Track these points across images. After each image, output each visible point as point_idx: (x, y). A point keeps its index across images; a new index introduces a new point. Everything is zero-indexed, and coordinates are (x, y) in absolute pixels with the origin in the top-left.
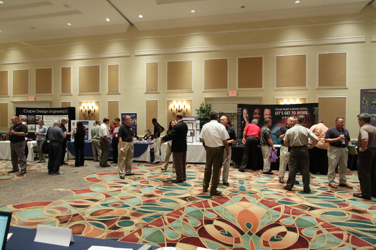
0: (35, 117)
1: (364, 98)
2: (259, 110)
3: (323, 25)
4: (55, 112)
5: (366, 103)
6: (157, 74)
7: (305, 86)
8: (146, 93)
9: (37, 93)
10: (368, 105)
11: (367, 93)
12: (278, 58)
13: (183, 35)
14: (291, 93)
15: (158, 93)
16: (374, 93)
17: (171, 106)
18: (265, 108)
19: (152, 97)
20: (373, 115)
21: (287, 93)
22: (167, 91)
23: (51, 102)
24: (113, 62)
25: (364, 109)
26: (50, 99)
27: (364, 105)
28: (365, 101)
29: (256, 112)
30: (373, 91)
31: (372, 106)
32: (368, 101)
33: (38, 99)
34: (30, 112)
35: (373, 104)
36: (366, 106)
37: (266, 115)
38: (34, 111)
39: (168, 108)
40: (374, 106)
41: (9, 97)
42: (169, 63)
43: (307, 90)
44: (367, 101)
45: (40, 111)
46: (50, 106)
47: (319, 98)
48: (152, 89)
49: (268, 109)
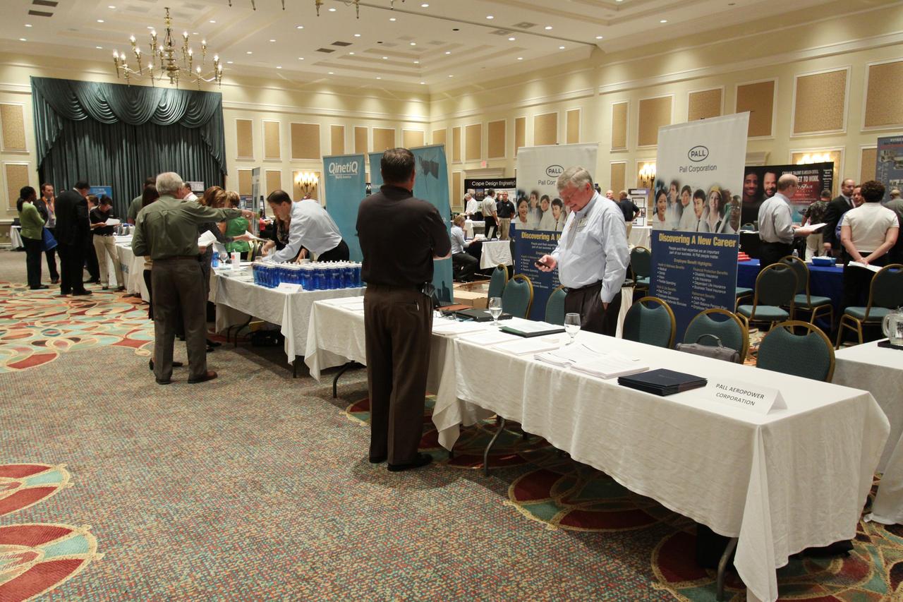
0: (484, 192)
1: (882, 153)
2: (755, 176)
3: (887, 6)
4: (504, 184)
5: (885, 161)
6: (625, 121)
7: (841, 128)
8: (611, 152)
9: (489, 157)
10: (887, 164)
11: (887, 144)
12: (801, 81)
13: (661, 54)
14: (817, 142)
15: (627, 151)
16: (899, 143)
17: (642, 172)
18: (766, 172)
19: (618, 159)
20: (895, 181)
21: (809, 142)
22: (637, 147)
23: (504, 170)
24: (573, 106)
25: (881, 171)
26: (502, 165)
27: (881, 164)
28: (883, 158)
29: (750, 179)
30: (898, 140)
31: (894, 166)
32: (889, 158)
33: (491, 166)
34: (479, 184)
35: (895, 162)
36: (884, 167)
37: (768, 183)
38: (483, 184)
39: (638, 173)
40: (897, 165)
41: (461, 163)
42: (642, 102)
43: (845, 135)
44: (886, 157)
45: (489, 184)
46: (503, 175)
47: (864, 150)
48: (619, 146)
49: (771, 172)
